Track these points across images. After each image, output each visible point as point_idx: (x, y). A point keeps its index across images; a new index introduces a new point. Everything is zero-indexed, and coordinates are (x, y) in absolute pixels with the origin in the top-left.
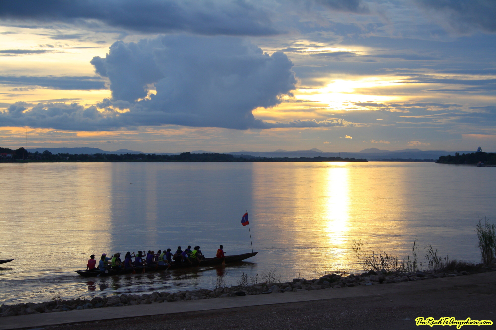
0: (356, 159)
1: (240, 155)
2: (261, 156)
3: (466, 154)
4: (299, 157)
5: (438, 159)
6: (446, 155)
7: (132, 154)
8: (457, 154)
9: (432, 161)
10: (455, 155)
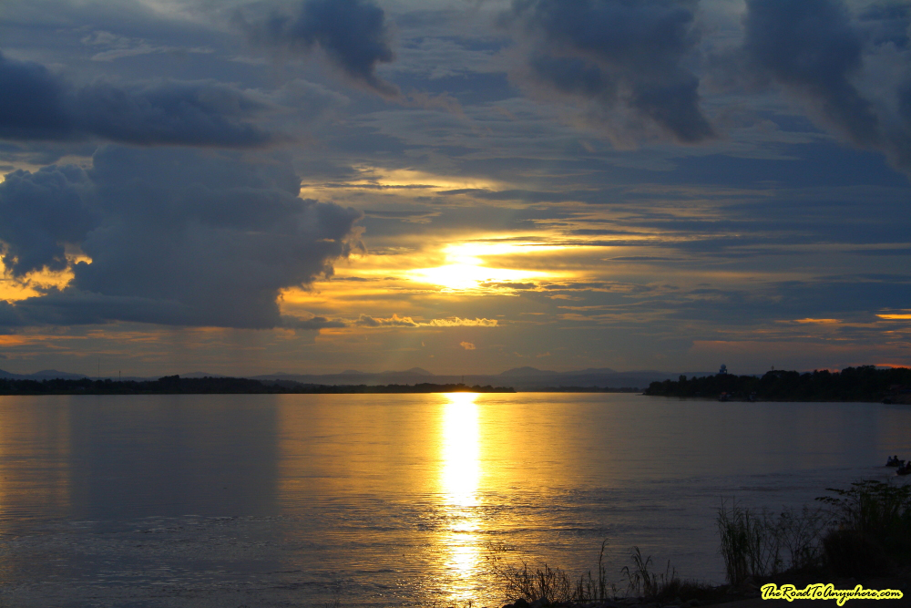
0: (494, 387)
1: (274, 380)
2: (315, 383)
3: (698, 377)
4: (386, 385)
5: (648, 387)
6: (662, 379)
7: (66, 379)
8: (683, 378)
9: (636, 390)
10: (677, 380)
